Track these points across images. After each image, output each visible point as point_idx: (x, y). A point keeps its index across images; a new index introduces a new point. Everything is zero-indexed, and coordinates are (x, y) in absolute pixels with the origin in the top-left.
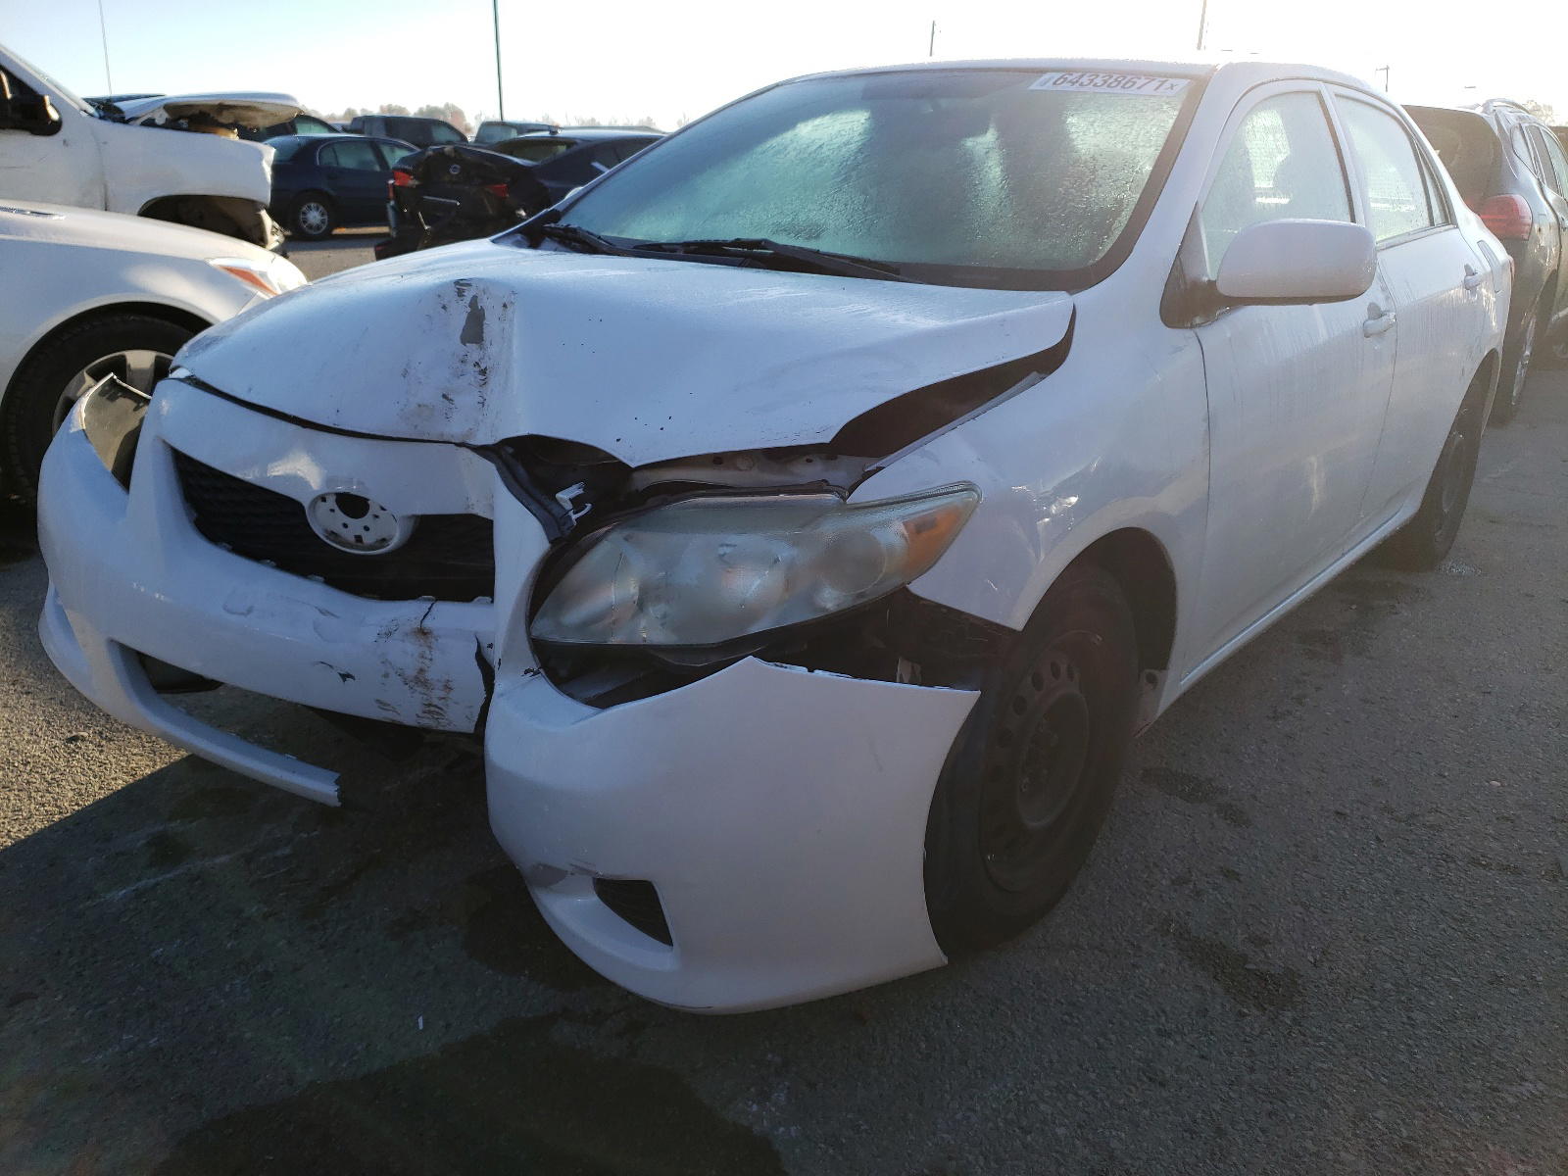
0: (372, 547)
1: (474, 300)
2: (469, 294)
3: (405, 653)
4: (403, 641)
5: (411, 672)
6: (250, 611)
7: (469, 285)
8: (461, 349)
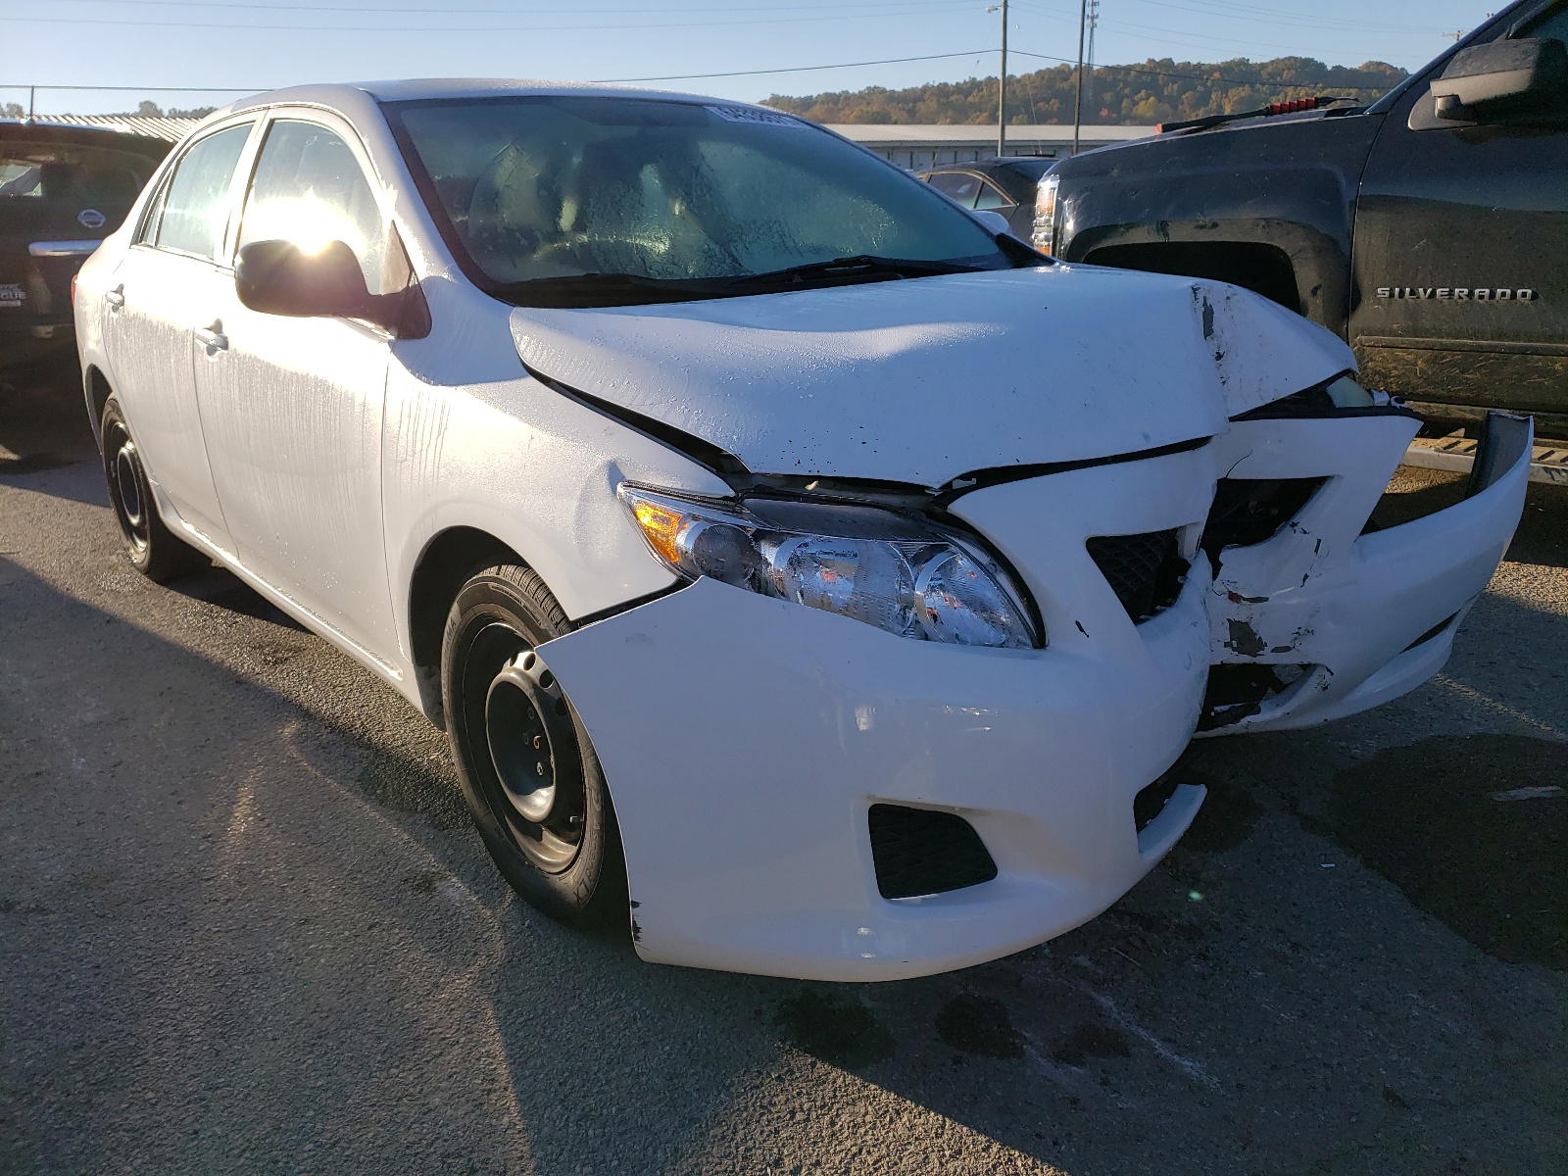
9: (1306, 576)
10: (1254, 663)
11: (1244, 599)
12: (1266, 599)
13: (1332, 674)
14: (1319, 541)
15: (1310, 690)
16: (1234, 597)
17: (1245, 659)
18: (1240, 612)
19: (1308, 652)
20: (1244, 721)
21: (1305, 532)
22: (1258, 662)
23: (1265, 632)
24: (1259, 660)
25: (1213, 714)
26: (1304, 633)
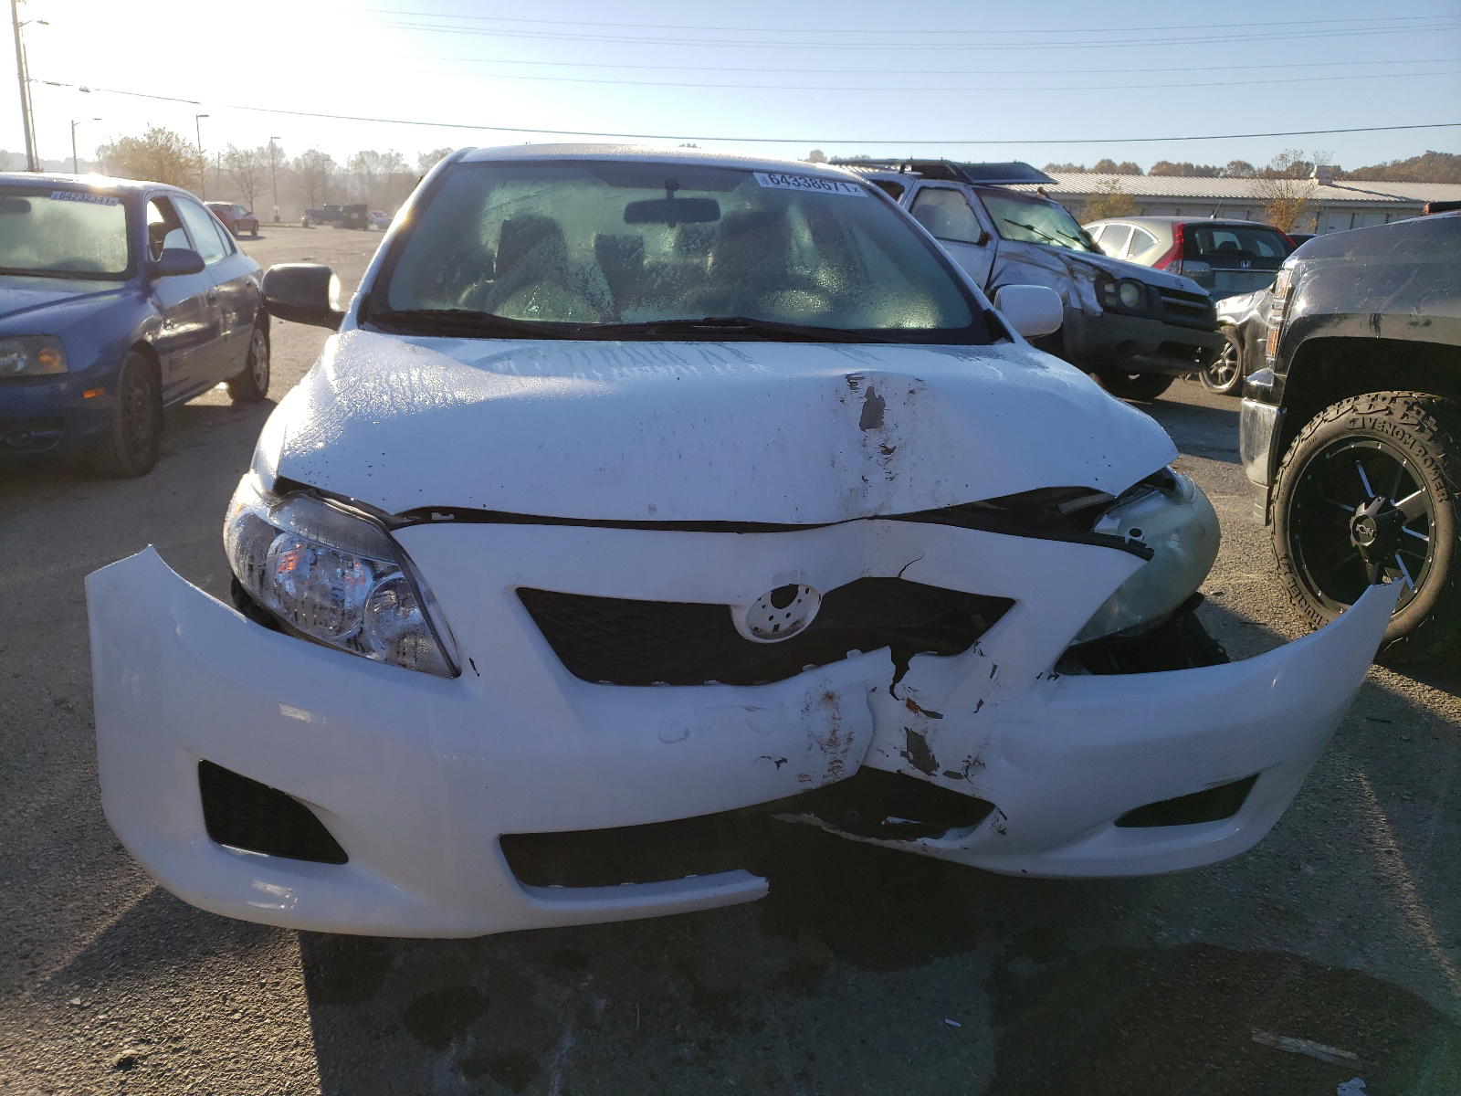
0: (788, 632)
1: (870, 391)
2: (863, 387)
3: (820, 722)
4: (818, 711)
5: (827, 736)
6: (687, 733)
7: (862, 378)
8: (861, 435)
9: (981, 703)
10: (929, 782)
11: (921, 710)
12: (940, 716)
13: (1006, 819)
14: (995, 667)
15: (985, 829)
16: (912, 706)
17: (918, 774)
18: (919, 724)
19: (979, 786)
20: (919, 841)
21: (982, 654)
22: (932, 782)
23: (938, 750)
24: (932, 779)
25: (883, 823)
26: (973, 764)
